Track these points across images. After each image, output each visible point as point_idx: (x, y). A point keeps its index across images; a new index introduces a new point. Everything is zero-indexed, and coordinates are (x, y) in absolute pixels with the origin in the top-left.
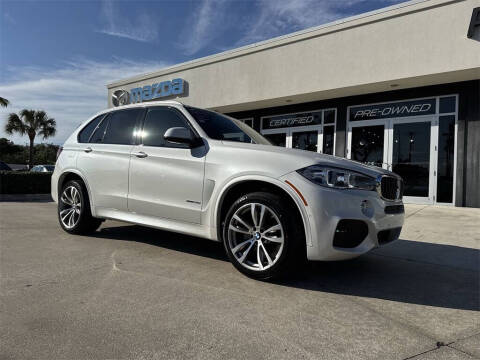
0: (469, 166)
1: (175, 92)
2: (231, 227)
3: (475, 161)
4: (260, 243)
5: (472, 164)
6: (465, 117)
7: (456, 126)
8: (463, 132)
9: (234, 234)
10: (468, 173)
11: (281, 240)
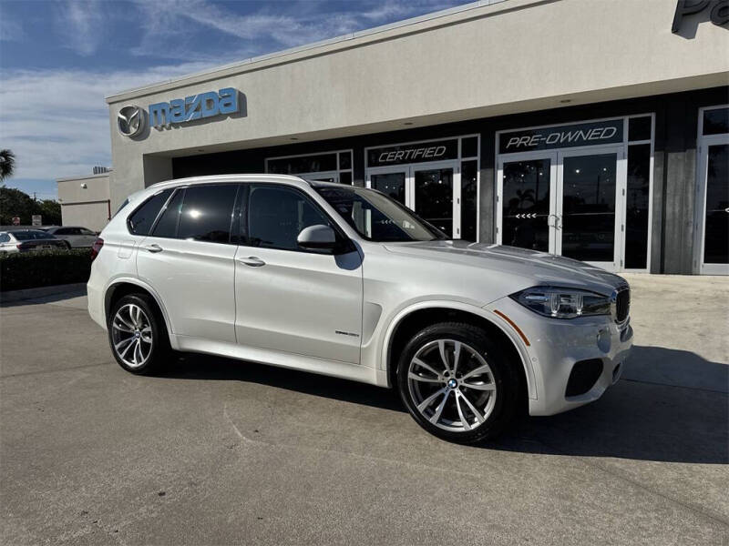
0: (669, 217)
1: (224, 110)
2: (411, 375)
3: (677, 210)
4: (458, 394)
5: (674, 213)
6: (664, 146)
7: (652, 159)
8: (660, 169)
9: (417, 386)
10: (668, 228)
11: (492, 386)
